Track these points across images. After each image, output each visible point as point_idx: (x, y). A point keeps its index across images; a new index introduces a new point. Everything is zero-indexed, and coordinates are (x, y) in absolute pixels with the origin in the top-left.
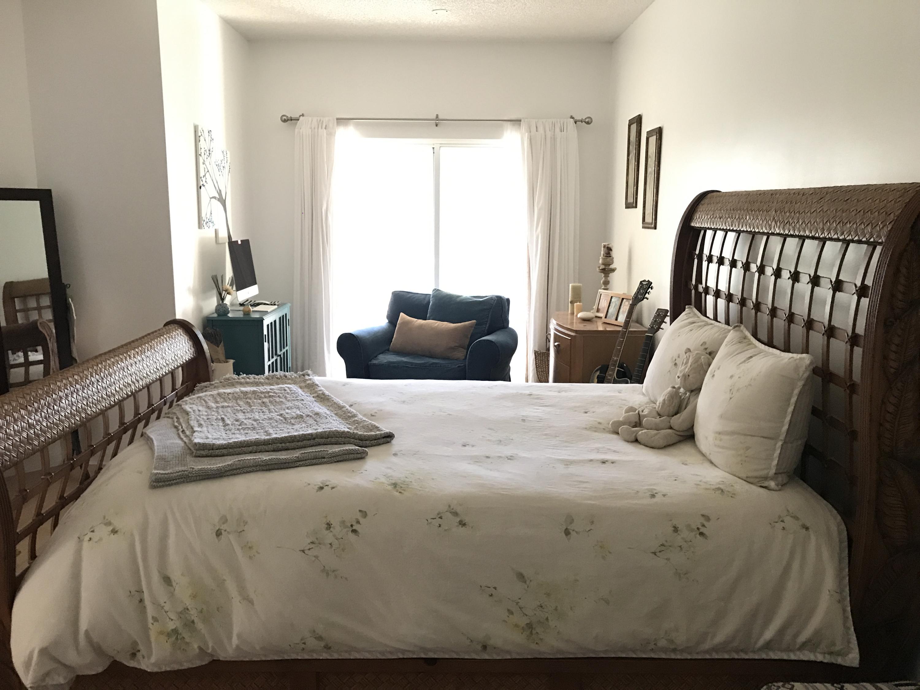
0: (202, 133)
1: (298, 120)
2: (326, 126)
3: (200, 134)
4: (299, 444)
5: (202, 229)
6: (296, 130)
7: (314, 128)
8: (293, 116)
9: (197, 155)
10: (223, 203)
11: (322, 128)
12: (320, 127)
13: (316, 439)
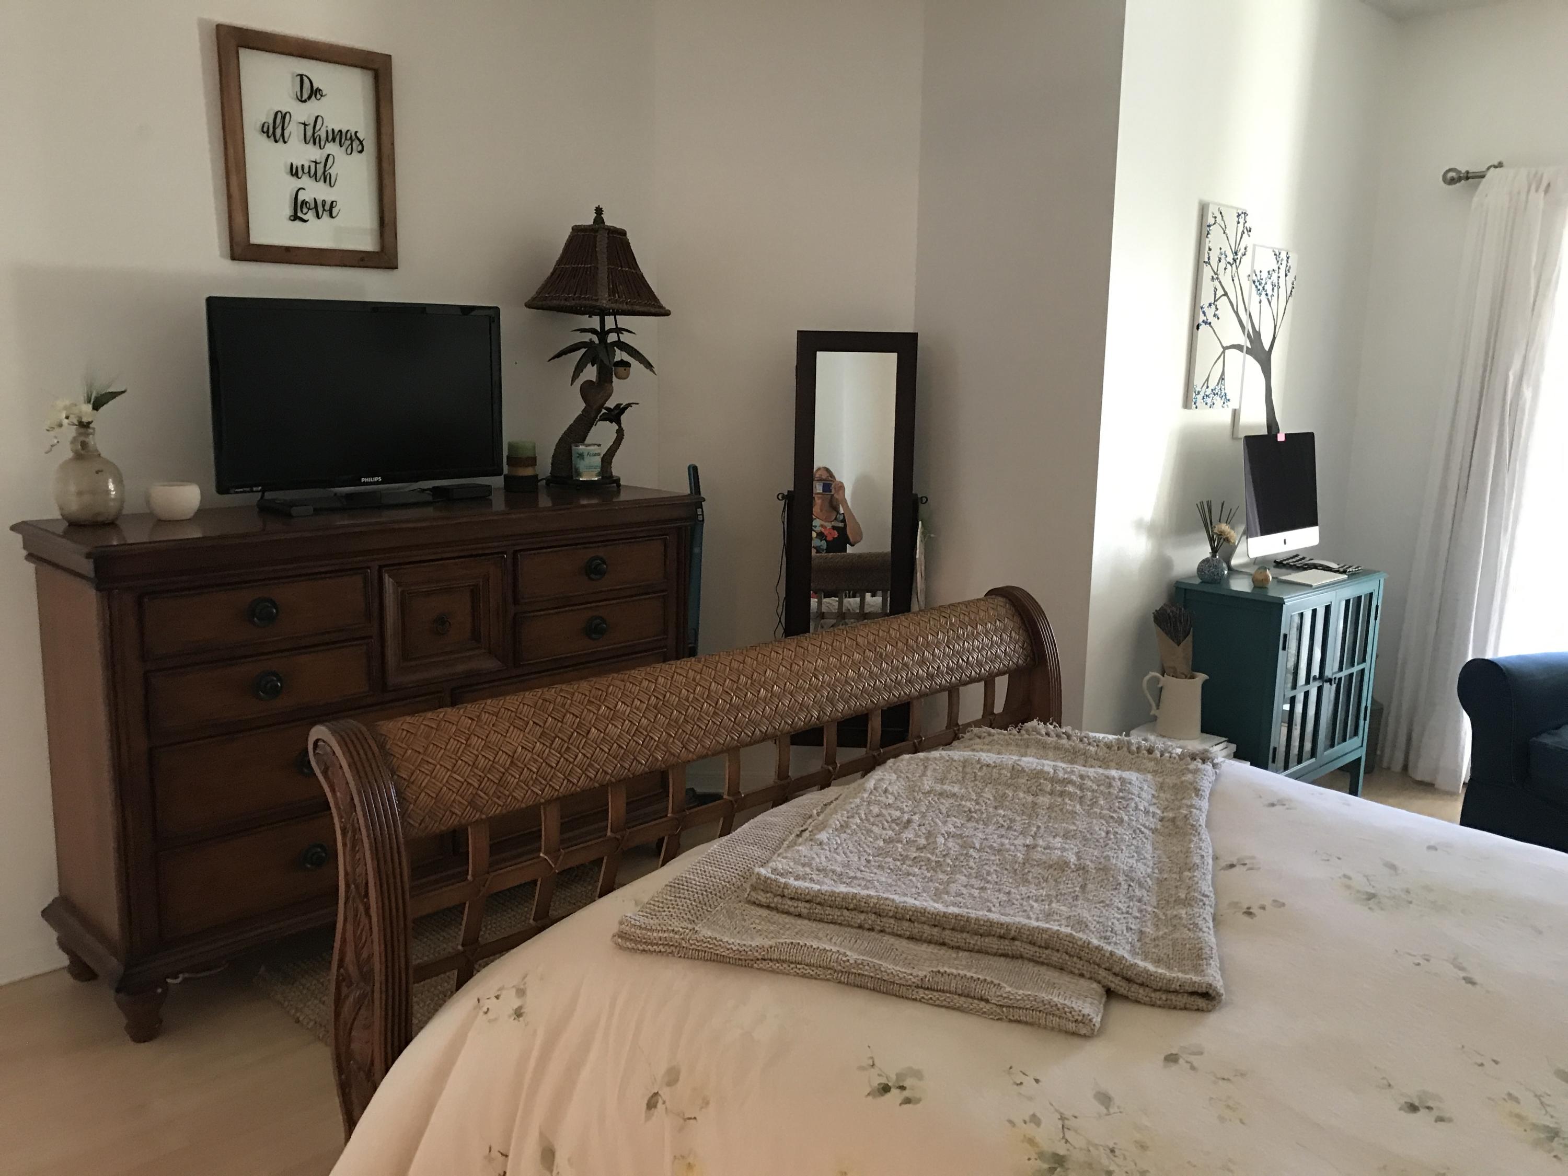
0: (1219, 217)
1: (1483, 177)
2: (1549, 185)
3: (1211, 221)
4: (974, 941)
5: (1191, 408)
6: (1475, 199)
7: (1519, 193)
8: (1473, 169)
9: (1200, 262)
10: (1264, 359)
11: (1537, 191)
12: (1533, 187)
13: (1017, 943)
